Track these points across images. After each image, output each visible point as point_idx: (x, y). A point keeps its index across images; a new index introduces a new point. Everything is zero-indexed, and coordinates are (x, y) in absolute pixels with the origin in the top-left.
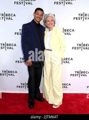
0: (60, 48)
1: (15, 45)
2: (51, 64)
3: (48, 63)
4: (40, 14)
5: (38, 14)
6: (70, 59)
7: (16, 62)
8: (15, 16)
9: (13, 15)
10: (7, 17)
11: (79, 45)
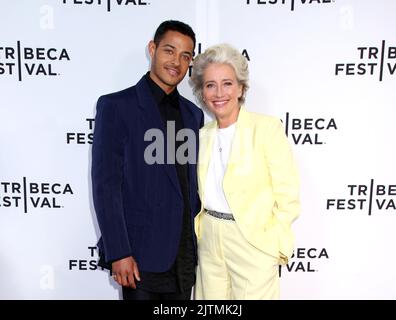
0: (276, 205)
1: (68, 189)
2: (230, 277)
3: (215, 274)
4: (180, 50)
5: (171, 50)
6: (317, 253)
7: (71, 264)
8: (67, 56)
9: (57, 54)
10: (30, 63)
11: (356, 190)
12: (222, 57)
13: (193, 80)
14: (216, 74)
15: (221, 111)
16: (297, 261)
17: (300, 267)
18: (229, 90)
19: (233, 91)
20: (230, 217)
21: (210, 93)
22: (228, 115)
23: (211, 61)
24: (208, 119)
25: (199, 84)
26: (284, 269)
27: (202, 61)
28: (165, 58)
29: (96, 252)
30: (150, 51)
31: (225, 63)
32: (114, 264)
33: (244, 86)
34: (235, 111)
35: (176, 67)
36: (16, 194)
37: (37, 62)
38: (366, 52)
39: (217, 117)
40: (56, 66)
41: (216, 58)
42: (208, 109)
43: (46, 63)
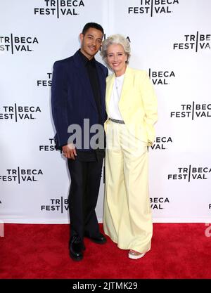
0: (146, 115)
1: (38, 109)
2: (123, 153)
4: (96, 38)
5: (91, 38)
6: (167, 140)
8: (37, 41)
9: (32, 40)
10: (18, 45)
11: (185, 107)
12: (117, 41)
13: (102, 52)
14: (114, 50)
15: (117, 69)
16: (156, 144)
17: (158, 147)
18: (121, 58)
19: (123, 58)
20: (122, 122)
21: (111, 59)
22: (121, 70)
23: (111, 43)
24: (110, 72)
25: (106, 55)
26: (150, 148)
27: (106, 43)
28: (88, 42)
29: (53, 141)
30: (80, 38)
31: (119, 44)
32: (63, 147)
33: (128, 55)
34: (124, 68)
35: (94, 46)
36: (11, 112)
37: (21, 44)
38: (189, 38)
39: (115, 71)
40: (32, 46)
41: (114, 42)
42: (110, 67)
43: (26, 45)
